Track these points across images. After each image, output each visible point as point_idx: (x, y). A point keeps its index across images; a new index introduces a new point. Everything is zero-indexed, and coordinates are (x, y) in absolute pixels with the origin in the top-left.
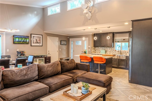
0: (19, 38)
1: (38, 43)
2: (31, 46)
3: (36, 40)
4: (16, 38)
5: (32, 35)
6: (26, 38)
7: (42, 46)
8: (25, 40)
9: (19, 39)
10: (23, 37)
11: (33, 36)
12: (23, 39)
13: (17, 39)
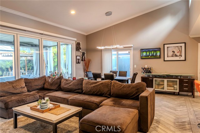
0: (146, 51)
1: (176, 56)
2: (164, 61)
3: (173, 51)
4: (143, 52)
5: (166, 46)
6: (156, 51)
7: (185, 60)
8: (155, 53)
9: (147, 53)
10: (151, 50)
11: (168, 47)
12: (151, 53)
13: (144, 54)
